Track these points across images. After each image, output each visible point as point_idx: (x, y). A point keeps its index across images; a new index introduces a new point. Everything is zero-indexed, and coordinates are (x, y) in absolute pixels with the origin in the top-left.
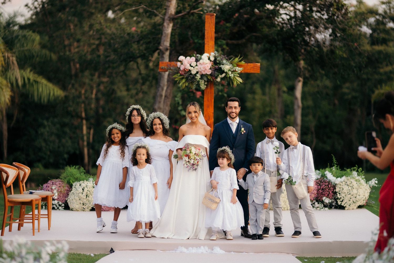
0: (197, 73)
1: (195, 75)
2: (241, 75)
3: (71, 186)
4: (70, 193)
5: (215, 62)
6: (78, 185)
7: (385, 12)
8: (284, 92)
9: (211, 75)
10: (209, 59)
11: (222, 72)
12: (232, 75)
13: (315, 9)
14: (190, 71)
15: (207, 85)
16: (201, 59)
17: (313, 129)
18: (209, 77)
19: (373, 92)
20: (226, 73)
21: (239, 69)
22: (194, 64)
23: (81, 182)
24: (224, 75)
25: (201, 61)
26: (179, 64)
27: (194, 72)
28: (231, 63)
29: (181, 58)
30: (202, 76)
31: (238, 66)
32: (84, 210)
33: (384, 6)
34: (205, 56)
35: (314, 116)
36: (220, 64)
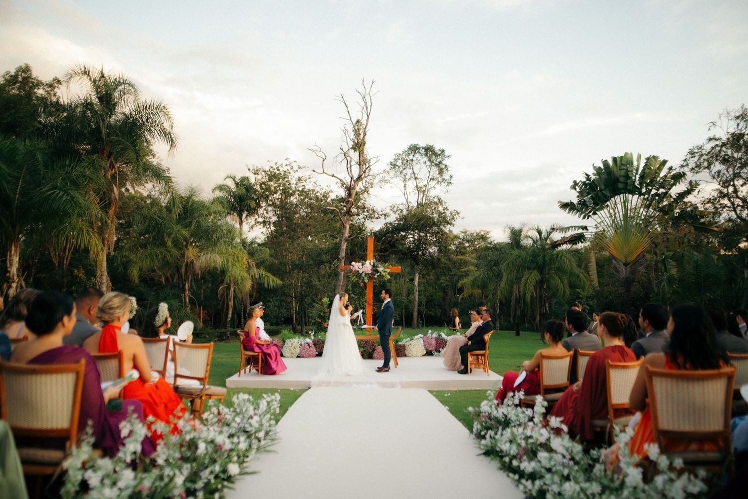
0: (363, 272)
1: (362, 274)
2: (389, 274)
3: (285, 342)
4: (284, 347)
5: (374, 266)
6: (289, 341)
7: (464, 238)
8: (407, 282)
9: (371, 274)
10: (370, 264)
11: (378, 272)
12: (384, 274)
13: (428, 235)
14: (358, 271)
15: (369, 280)
16: (365, 264)
17: (424, 303)
18: (370, 275)
19: (458, 282)
20: (380, 272)
21: (388, 270)
22: (361, 267)
23: (291, 339)
24: (379, 274)
25: (365, 265)
26: (352, 267)
27: (361, 272)
28: (384, 267)
29: (353, 263)
30: (366, 274)
31: (387, 268)
32: (292, 357)
33: (463, 234)
34: (368, 262)
35: (425, 296)
36: (376, 267)
